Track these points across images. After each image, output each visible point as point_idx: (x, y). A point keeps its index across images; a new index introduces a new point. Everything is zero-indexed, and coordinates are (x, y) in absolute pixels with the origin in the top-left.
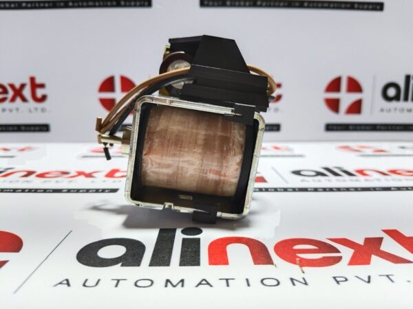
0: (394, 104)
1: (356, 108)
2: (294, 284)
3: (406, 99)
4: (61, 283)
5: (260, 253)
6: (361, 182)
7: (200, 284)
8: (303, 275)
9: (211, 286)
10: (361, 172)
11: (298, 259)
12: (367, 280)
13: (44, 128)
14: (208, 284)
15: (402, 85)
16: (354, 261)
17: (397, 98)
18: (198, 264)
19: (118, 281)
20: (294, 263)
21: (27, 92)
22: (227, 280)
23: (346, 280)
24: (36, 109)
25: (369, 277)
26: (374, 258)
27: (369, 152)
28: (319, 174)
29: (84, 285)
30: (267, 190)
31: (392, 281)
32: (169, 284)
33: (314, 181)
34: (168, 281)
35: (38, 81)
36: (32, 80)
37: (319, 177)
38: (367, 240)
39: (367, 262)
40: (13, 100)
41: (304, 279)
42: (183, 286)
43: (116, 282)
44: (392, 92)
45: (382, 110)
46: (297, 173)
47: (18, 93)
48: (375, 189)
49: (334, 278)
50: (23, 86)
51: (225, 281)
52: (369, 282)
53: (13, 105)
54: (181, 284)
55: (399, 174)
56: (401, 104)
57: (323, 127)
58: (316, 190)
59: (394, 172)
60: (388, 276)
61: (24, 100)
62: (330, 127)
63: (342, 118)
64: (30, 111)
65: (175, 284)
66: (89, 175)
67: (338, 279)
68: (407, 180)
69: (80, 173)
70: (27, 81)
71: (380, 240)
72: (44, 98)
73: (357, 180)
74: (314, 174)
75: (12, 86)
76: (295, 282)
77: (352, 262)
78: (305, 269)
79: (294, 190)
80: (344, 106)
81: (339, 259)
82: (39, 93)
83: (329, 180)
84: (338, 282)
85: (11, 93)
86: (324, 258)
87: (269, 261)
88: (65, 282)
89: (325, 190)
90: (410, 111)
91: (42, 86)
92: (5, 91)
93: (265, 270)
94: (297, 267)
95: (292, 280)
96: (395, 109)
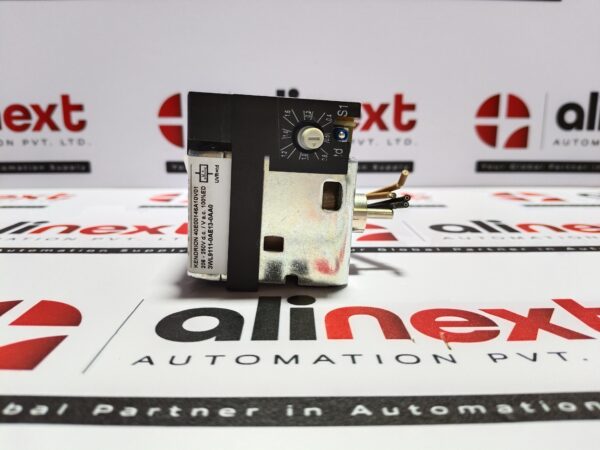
0: (574, 134)
1: (520, 139)
2: (438, 362)
3: (591, 127)
4: (140, 361)
5: (392, 326)
6: (526, 239)
7: (319, 360)
8: (450, 352)
9: (333, 363)
10: (526, 227)
11: (442, 334)
12: (532, 358)
13: (83, 167)
14: (328, 360)
15: (586, 106)
16: (515, 336)
17: (578, 125)
18: (313, 337)
19: (215, 357)
20: (438, 337)
21: (58, 117)
22: (353, 356)
23: (505, 357)
24: (71, 141)
25: (535, 355)
26: (541, 333)
27: (537, 200)
28: (467, 229)
29: (171, 363)
30: (397, 250)
31: (565, 359)
32: (279, 360)
33: (461, 238)
34: (277, 357)
35: (73, 101)
36: (65, 99)
37: (469, 234)
38: (533, 312)
39: (533, 337)
40: (38, 128)
41: (451, 356)
42: (297, 362)
43: (211, 358)
44: (570, 117)
45: (557, 142)
46: (438, 228)
47: (45, 117)
48: (544, 249)
49: (490, 355)
50: (52, 108)
51: (350, 358)
52: (535, 359)
53: (38, 135)
54: (294, 361)
55: (578, 230)
56: (584, 134)
57: (473, 166)
58: (464, 250)
59: (571, 227)
60: (559, 354)
61: (54, 127)
62: (483, 167)
63: (500, 153)
64: (62, 143)
65: (287, 360)
66: (154, 231)
67: (495, 356)
68: (588, 237)
69: (141, 229)
70: (58, 101)
71: (550, 311)
72: (82, 125)
73: (520, 238)
74: (461, 229)
75: (36, 108)
76: (439, 359)
77: (514, 337)
78: (451, 344)
79: (434, 250)
80: (503, 136)
81: (496, 334)
82: (76, 117)
83: (482, 238)
84: (495, 360)
85: (35, 118)
86: (476, 332)
87: (405, 335)
88: (146, 360)
89: (476, 250)
90: (595, 143)
91: (79, 108)
92: (27, 115)
93: (399, 345)
94: (441, 343)
95: (435, 357)
96: (576, 141)
